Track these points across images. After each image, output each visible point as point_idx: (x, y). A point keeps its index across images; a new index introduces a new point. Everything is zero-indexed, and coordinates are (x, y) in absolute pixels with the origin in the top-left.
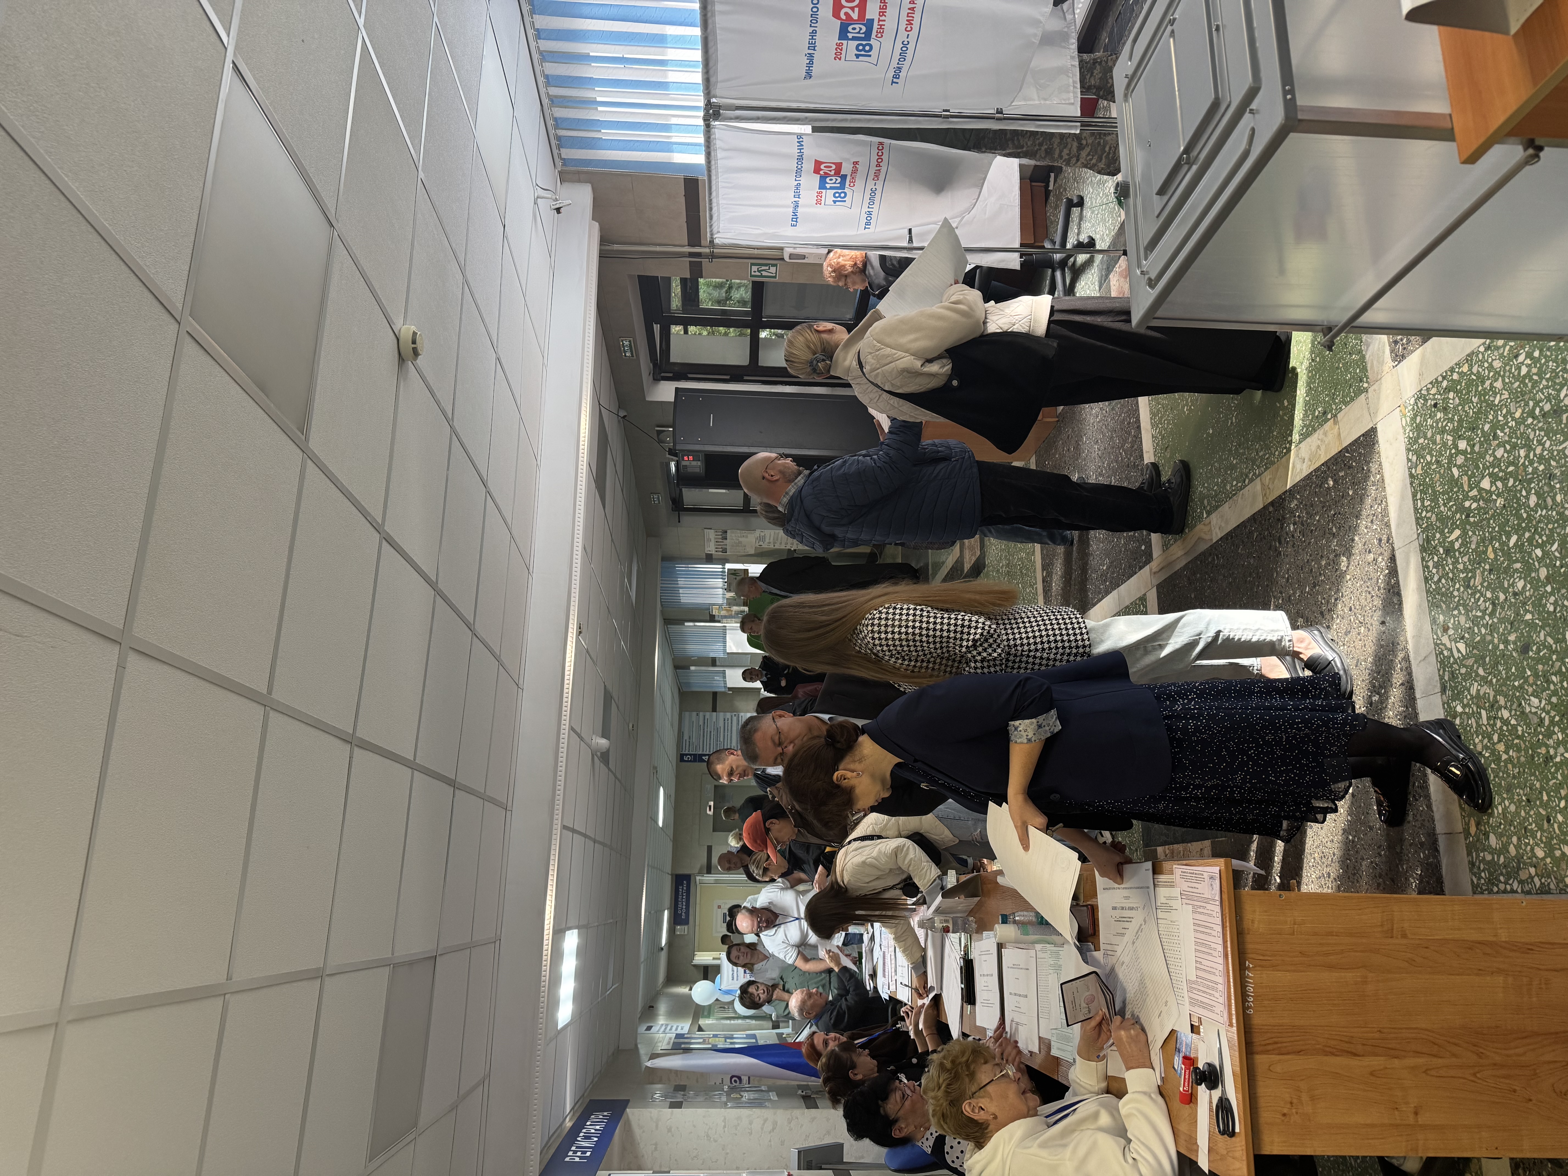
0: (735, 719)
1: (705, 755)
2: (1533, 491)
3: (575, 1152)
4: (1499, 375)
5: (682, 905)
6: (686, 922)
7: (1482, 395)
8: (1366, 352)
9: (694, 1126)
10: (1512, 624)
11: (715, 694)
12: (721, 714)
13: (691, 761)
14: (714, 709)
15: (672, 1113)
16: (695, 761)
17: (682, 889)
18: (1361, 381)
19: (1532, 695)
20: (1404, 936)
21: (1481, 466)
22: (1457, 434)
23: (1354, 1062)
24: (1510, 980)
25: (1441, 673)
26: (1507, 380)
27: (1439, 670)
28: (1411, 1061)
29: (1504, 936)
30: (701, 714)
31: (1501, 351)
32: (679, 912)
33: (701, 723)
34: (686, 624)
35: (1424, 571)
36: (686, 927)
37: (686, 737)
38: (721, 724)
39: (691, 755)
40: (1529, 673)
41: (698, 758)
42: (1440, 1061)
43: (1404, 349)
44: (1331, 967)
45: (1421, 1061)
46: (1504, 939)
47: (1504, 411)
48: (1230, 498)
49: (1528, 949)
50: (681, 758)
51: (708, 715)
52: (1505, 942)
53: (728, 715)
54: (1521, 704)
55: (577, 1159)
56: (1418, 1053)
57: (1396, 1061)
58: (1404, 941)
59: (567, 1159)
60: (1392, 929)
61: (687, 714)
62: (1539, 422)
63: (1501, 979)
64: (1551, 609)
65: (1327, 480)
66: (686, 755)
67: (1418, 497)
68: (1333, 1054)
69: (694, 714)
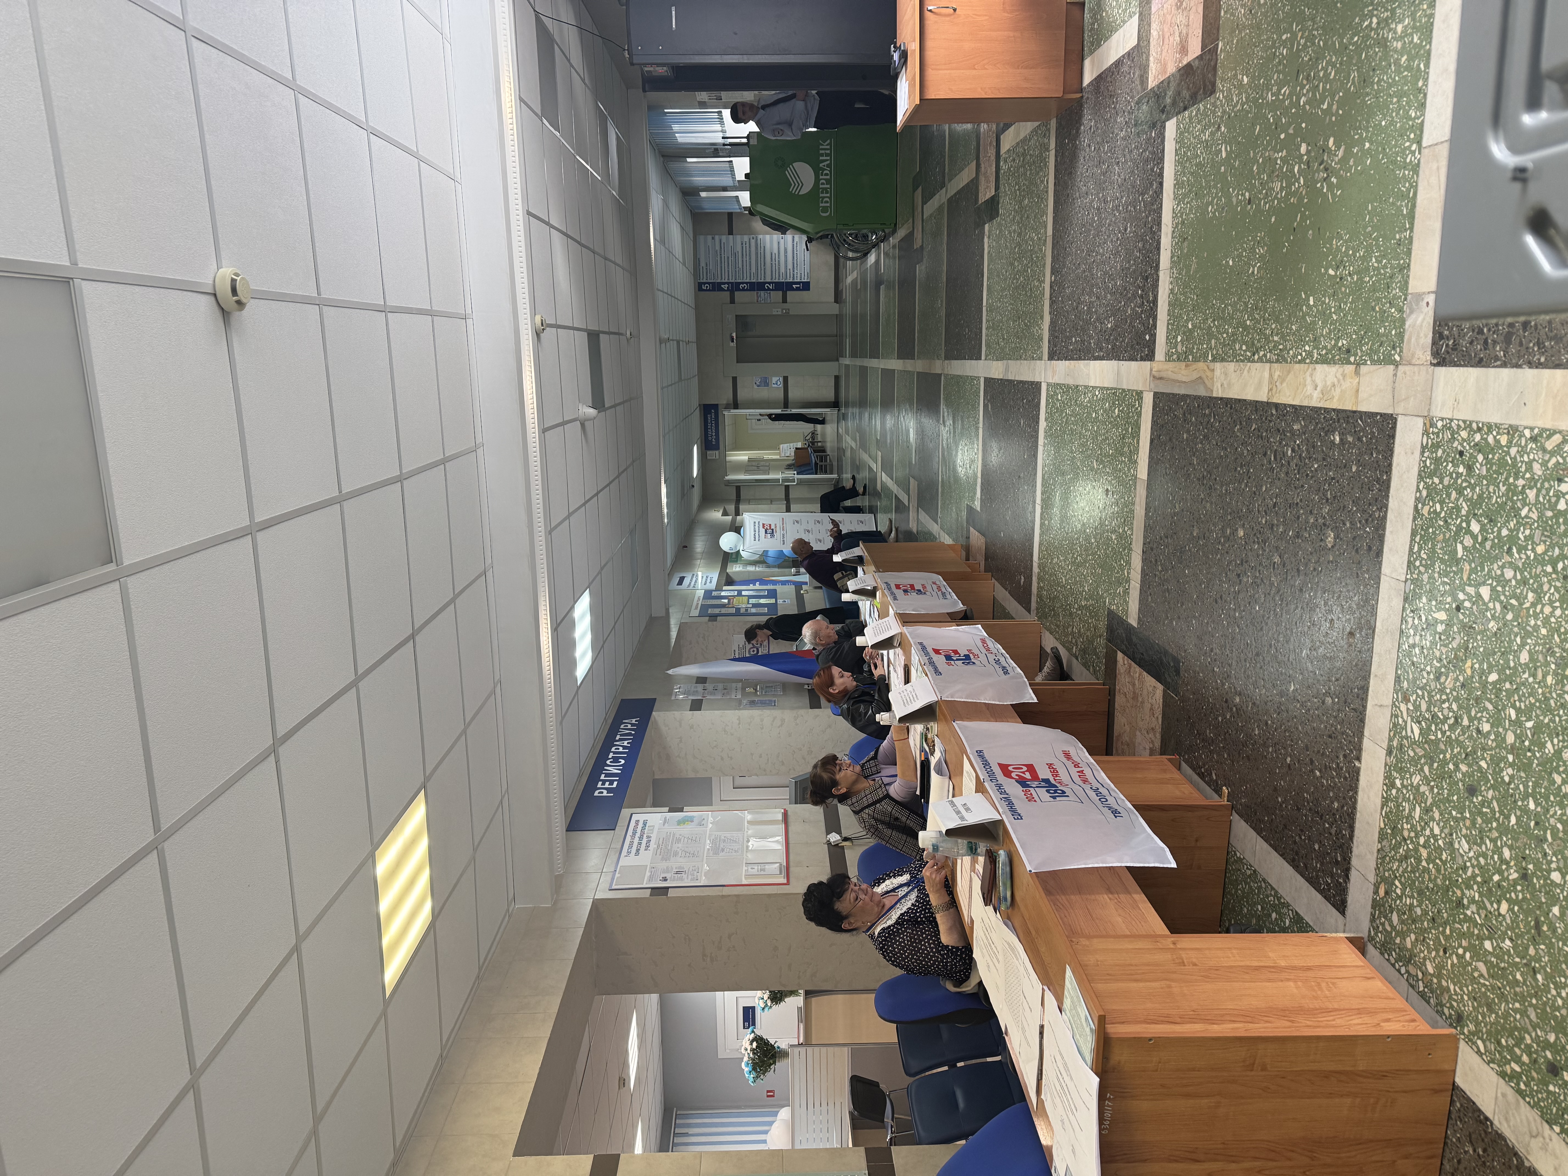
0: (753, 242)
1: (724, 283)
2: (1527, 647)
3: (604, 782)
4: (1536, 485)
5: (712, 432)
6: (717, 447)
7: (1512, 490)
8: (1409, 316)
9: (713, 724)
10: (1467, 755)
11: (730, 215)
12: (739, 237)
13: (709, 290)
14: (731, 233)
15: (693, 715)
16: (713, 290)
17: (711, 417)
18: (1394, 348)
19: (1465, 836)
20: (1264, 1069)
21: (1486, 569)
22: (1474, 510)
23: (1195, 1166)
24: (1358, 1100)
25: (1392, 735)
26: (1541, 499)
27: (1390, 731)
28: (1247, 1165)
29: (1361, 1066)
30: (717, 237)
31: (1547, 457)
32: (710, 438)
33: (718, 248)
34: (689, 160)
35: (1402, 624)
36: (717, 452)
37: (703, 264)
38: (739, 248)
39: (709, 283)
40: (1468, 816)
41: (716, 287)
42: (1274, 1163)
43: (1448, 353)
44: (1188, 1096)
45: (1257, 1163)
46: (1361, 1069)
47: (1527, 532)
48: (1237, 361)
49: (1382, 1075)
50: (700, 287)
51: (724, 238)
52: (1363, 1071)
53: (746, 238)
54: (1451, 835)
55: (605, 793)
56: (1256, 1158)
57: (1234, 1164)
58: (1264, 1073)
59: (596, 794)
60: (1254, 1064)
61: (702, 238)
62: (1558, 580)
63: (1348, 1101)
64: (1507, 779)
65: (1334, 432)
66: (705, 283)
67: (1418, 539)
68: (1176, 1161)
69: (709, 237)
